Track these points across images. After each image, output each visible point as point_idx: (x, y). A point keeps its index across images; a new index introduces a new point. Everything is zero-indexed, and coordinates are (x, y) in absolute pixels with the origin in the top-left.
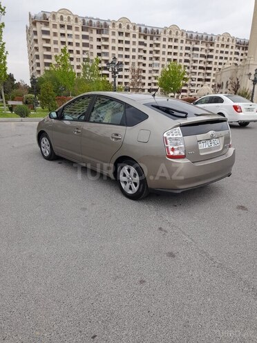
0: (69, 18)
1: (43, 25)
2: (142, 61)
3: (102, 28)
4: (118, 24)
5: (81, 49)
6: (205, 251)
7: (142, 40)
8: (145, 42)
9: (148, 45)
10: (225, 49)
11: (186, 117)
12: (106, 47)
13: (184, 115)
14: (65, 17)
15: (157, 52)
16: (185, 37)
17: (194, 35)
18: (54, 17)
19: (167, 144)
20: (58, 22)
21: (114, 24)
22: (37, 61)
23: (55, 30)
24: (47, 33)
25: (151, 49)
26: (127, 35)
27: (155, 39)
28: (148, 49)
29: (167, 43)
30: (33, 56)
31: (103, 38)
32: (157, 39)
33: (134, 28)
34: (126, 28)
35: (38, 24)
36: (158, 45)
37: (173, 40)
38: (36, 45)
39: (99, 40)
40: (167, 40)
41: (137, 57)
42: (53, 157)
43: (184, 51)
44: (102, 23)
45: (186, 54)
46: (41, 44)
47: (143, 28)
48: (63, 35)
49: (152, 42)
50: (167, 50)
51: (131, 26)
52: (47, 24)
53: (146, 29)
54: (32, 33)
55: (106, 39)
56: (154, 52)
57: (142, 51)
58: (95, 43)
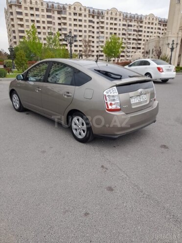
0: (36, 2)
1: (17, 8)
2: (91, 34)
3: (61, 10)
4: (73, 7)
5: (46, 25)
6: (136, 184)
7: (91, 19)
8: (93, 20)
9: (96, 23)
10: (150, 26)
11: (120, 79)
12: (65, 24)
13: (119, 77)
14: (34, 2)
15: (102, 27)
16: (122, 17)
17: (129, 16)
18: (25, 1)
19: (106, 100)
20: (28, 5)
21: (70, 7)
22: (14, 35)
23: (26, 12)
24: (21, 13)
25: (98, 25)
26: (80, 15)
27: (100, 18)
28: (96, 25)
29: (109, 21)
30: (11, 31)
31: (62, 17)
32: (102, 18)
33: (85, 10)
34: (79, 10)
35: (13, 7)
36: (103, 23)
37: (114, 19)
38: (12, 23)
39: (59, 18)
40: (109, 19)
41: (87, 32)
42: (22, 109)
43: (122, 27)
44: (61, 6)
45: (123, 29)
46: (16, 22)
47: (91, 10)
48: (32, 15)
49: (98, 20)
50: (109, 26)
51: (82, 8)
52: (20, 7)
53: (94, 11)
54: (9, 14)
55: (65, 18)
56: (100, 28)
57: (91, 27)
58: (57, 21)
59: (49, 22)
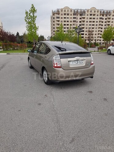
0: (68, 10)
1: (57, 15)
2: (101, 26)
3: (82, 13)
4: (90, 11)
5: (72, 23)
7: (101, 17)
8: (103, 17)
9: (104, 19)
12: (84, 21)
13: (65, 50)
14: (66, 10)
15: (109, 22)
18: (62, 11)
20: (63, 12)
21: (88, 11)
22: (54, 30)
23: (62, 16)
24: (58, 18)
25: (106, 21)
27: (108, 15)
28: (104, 21)
30: (53, 28)
31: (82, 18)
32: (109, 16)
33: (98, 12)
34: (94, 12)
35: (55, 15)
36: (109, 18)
38: (54, 23)
39: (81, 18)
41: (98, 25)
44: (83, 11)
46: (56, 22)
47: (102, 11)
48: (65, 18)
49: (106, 17)
51: (96, 11)
52: (59, 14)
53: (104, 11)
54: (53, 18)
55: (84, 18)
56: (107, 22)
57: (101, 22)
58: (79, 20)
59: (74, 21)
